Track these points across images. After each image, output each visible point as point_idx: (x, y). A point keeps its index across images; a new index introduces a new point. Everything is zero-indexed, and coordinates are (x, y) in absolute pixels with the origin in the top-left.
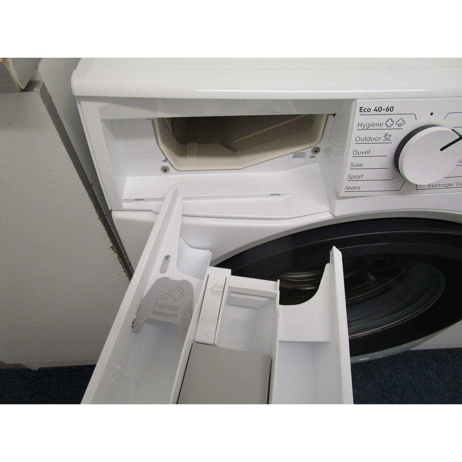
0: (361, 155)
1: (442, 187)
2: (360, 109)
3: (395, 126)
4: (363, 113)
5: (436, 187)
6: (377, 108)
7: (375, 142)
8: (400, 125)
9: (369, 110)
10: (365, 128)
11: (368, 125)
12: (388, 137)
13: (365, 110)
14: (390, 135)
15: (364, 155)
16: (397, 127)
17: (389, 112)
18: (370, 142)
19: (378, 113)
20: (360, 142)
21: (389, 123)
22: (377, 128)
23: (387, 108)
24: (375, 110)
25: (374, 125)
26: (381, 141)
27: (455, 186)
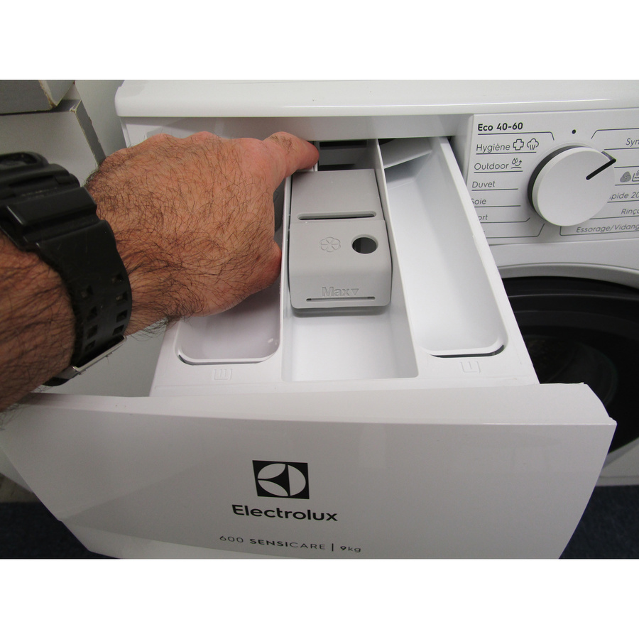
0: (483, 188)
1: (595, 232)
2: (479, 127)
3: (525, 149)
4: (483, 132)
5: (587, 232)
6: (501, 125)
7: (500, 170)
8: (532, 148)
9: (490, 128)
10: (486, 152)
11: (490, 148)
12: (517, 164)
13: (486, 128)
14: (521, 161)
15: (487, 188)
16: (528, 150)
17: (517, 130)
18: (494, 170)
19: (502, 131)
20: (481, 170)
21: (518, 145)
22: (502, 151)
23: (514, 125)
24: (498, 128)
25: (497, 147)
26: (509, 169)
27: (613, 230)
